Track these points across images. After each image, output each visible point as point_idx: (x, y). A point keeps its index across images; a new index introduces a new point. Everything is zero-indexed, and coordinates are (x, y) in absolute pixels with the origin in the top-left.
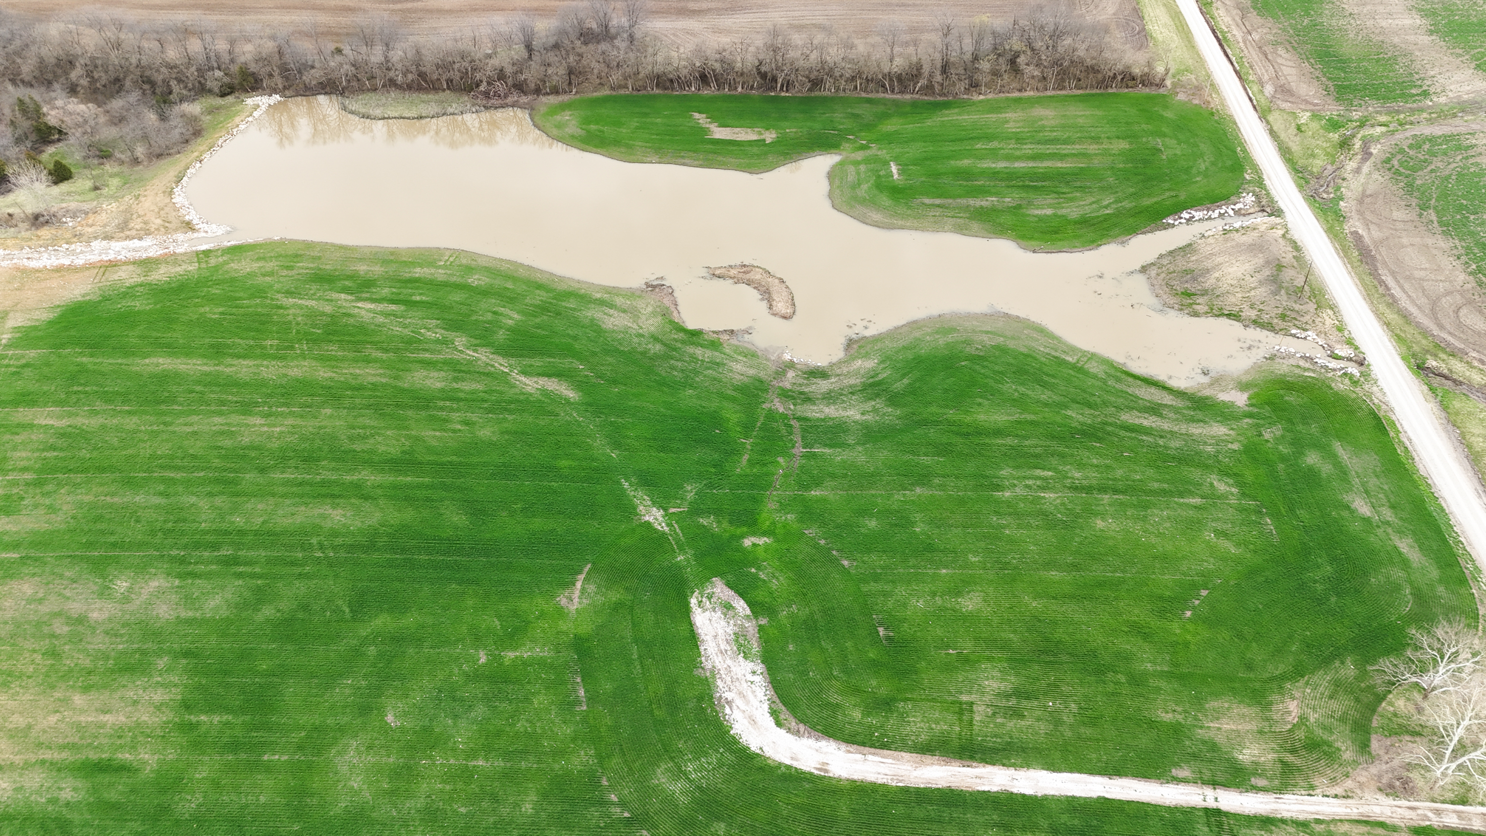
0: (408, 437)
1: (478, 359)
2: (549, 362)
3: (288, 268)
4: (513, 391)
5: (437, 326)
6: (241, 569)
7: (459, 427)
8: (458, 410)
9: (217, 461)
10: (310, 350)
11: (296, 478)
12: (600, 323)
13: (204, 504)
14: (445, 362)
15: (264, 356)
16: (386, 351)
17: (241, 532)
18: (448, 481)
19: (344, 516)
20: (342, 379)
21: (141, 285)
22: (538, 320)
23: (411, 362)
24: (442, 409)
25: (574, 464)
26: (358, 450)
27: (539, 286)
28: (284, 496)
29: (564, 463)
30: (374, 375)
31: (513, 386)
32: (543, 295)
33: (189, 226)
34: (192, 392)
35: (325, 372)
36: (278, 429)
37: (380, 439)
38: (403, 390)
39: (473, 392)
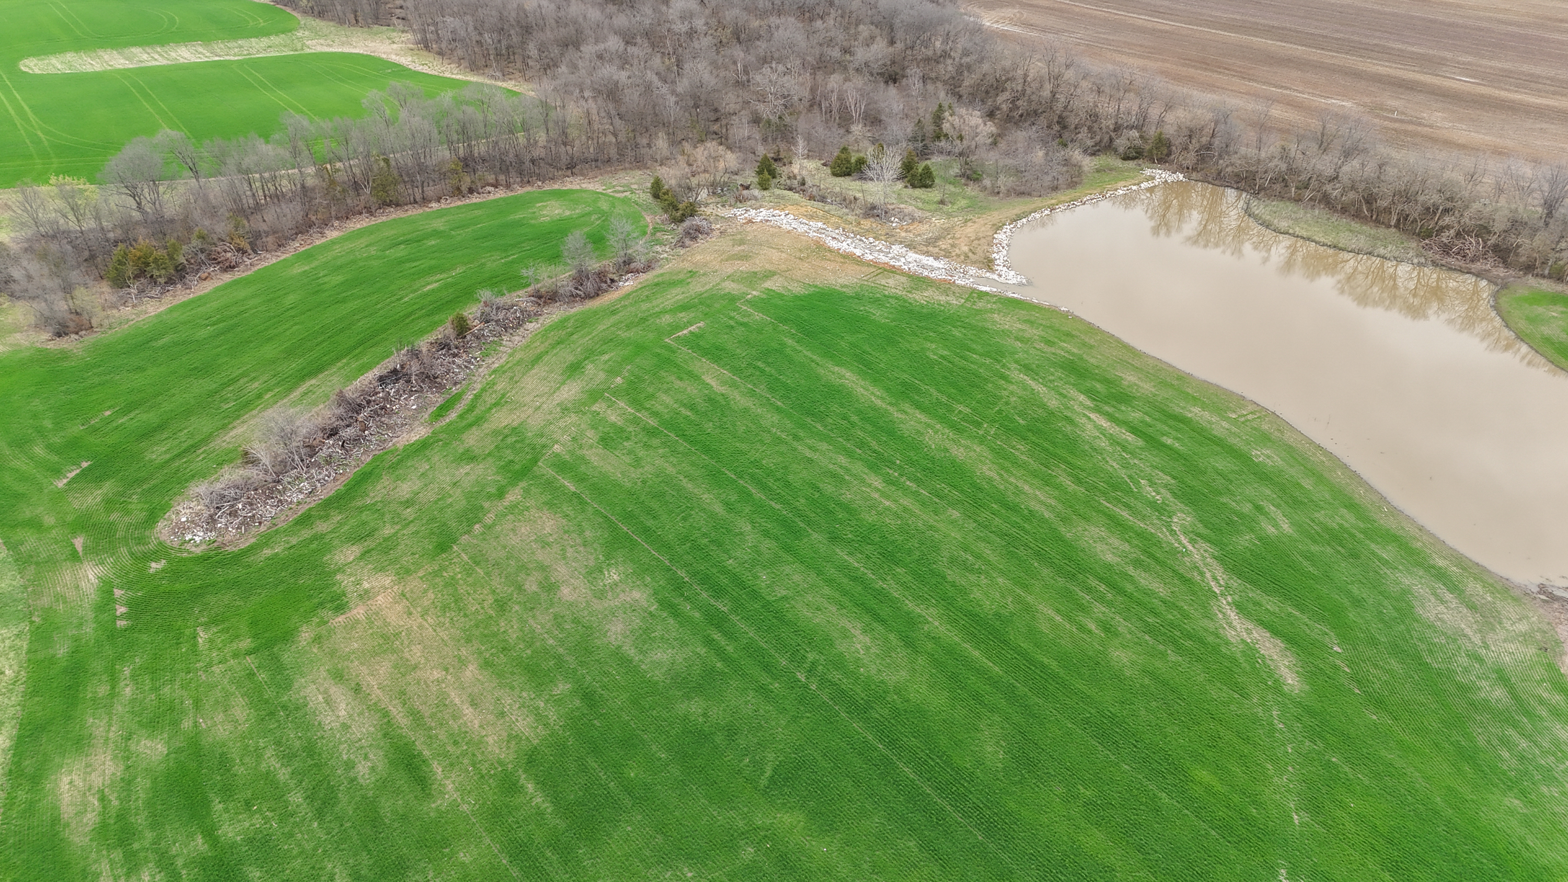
0: (1018, 600)
1: (1188, 554)
2: (1290, 615)
3: (1049, 343)
4: (1206, 623)
5: (1166, 486)
6: (717, 636)
7: (1092, 626)
8: (1110, 604)
9: (803, 501)
10: (996, 436)
11: (858, 569)
12: (1416, 603)
13: (752, 538)
14: (1140, 535)
15: (943, 419)
16: (1079, 481)
17: (755, 595)
18: (1022, 689)
19: (868, 648)
20: (1002, 487)
21: (897, 299)
22: (1315, 548)
23: (1098, 511)
24: (1089, 590)
25: (1219, 787)
26: (949, 579)
27: (1351, 506)
28: (830, 582)
29: (1203, 775)
30: (1042, 503)
31: (1209, 616)
32: (1348, 519)
33: (989, 264)
34: (845, 418)
35: (990, 469)
36: (887, 503)
37: (984, 581)
38: (1060, 539)
39: (1148, 593)
